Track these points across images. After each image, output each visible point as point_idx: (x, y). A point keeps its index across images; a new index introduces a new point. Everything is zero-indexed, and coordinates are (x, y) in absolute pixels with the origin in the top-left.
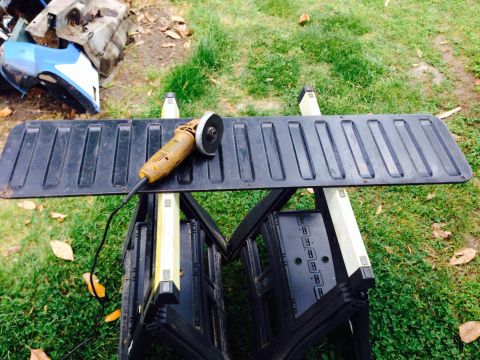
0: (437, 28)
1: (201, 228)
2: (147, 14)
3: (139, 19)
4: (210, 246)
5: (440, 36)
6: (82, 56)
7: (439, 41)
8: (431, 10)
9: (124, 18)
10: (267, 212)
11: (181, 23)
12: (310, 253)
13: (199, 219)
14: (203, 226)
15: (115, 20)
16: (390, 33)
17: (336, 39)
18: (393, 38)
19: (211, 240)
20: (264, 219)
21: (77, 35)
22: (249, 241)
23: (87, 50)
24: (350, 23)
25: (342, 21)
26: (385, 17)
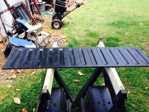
0: (142, 40)
1: (65, 92)
2: (55, 37)
3: (52, 38)
4: (68, 99)
6: (34, 44)
7: (143, 44)
8: (140, 36)
9: (48, 37)
10: (88, 87)
11: (64, 39)
12: (103, 100)
13: (64, 87)
14: (65, 91)
15: (45, 37)
16: (128, 41)
17: (111, 43)
18: (129, 43)
19: (68, 97)
20: (87, 89)
21: (33, 39)
22: (82, 99)
23: (36, 43)
24: (115, 39)
25: (113, 39)
26: (126, 38)
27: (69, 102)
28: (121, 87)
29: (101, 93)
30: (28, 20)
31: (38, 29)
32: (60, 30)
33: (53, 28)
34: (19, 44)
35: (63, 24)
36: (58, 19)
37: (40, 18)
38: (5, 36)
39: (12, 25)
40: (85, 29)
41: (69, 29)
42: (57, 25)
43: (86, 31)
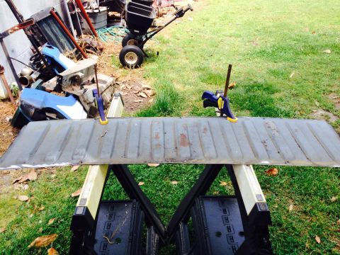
0: (329, 89)
1: (142, 209)
2: (127, 85)
3: (121, 88)
4: (149, 227)
5: (332, 94)
6: (77, 103)
7: (331, 96)
8: (323, 79)
9: (111, 85)
10: (194, 197)
11: (148, 89)
12: (229, 229)
13: (139, 200)
15: (105, 86)
16: (295, 92)
17: (255, 96)
18: (297, 95)
19: (149, 221)
20: (192, 203)
21: (77, 90)
22: (181, 226)
23: (81, 99)
24: (265, 87)
25: (260, 87)
26: (290, 84)
27: (153, 232)
28: (258, 196)
29: (225, 211)
30: (67, 48)
31: (88, 69)
32: (139, 69)
33: (124, 65)
34: (44, 102)
35: (147, 57)
36: (135, 44)
37: (95, 44)
38: (14, 86)
39: (31, 60)
40: (197, 66)
41: (160, 68)
42: (132, 58)
43: (199, 69)
